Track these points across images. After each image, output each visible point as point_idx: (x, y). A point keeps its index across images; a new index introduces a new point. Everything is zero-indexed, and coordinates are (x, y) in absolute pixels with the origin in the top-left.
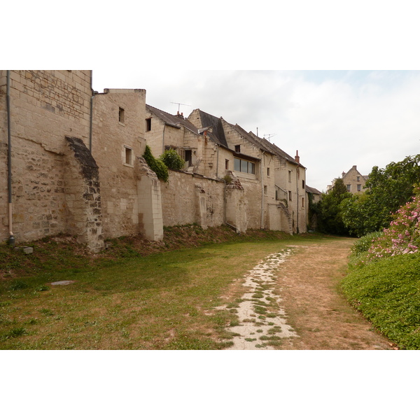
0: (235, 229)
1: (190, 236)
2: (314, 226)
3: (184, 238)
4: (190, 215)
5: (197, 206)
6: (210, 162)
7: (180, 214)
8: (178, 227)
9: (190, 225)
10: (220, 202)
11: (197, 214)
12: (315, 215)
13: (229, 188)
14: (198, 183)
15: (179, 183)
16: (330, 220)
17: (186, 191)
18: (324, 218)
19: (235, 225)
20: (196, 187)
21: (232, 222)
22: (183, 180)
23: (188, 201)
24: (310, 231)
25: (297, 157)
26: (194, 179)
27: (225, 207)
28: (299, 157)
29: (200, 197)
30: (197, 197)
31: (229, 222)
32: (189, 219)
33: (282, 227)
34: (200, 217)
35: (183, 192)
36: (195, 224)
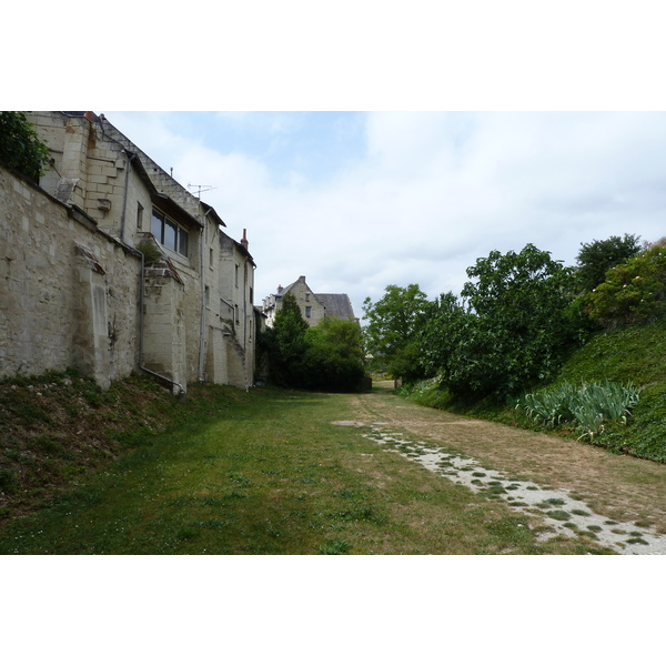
0: (170, 385)
1: (74, 414)
2: (265, 373)
3: (56, 427)
4: (58, 340)
5: (80, 314)
6: (102, 196)
7: (25, 335)
8: (21, 382)
9: (61, 376)
10: (130, 310)
11: (80, 340)
12: (266, 353)
13: (152, 274)
14: (84, 240)
15: (25, 224)
16: (295, 363)
17: (46, 255)
18: (285, 360)
19: (169, 375)
20: (77, 251)
21: (159, 367)
22: (40, 218)
23: (52, 292)
24: (259, 384)
25: (245, 241)
26: (71, 225)
27: (140, 326)
28: (246, 242)
29: (93, 286)
30: (79, 285)
31: (150, 365)
32: (53, 356)
33: (229, 377)
34: (92, 350)
35: (38, 259)
36: (73, 372)
